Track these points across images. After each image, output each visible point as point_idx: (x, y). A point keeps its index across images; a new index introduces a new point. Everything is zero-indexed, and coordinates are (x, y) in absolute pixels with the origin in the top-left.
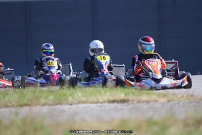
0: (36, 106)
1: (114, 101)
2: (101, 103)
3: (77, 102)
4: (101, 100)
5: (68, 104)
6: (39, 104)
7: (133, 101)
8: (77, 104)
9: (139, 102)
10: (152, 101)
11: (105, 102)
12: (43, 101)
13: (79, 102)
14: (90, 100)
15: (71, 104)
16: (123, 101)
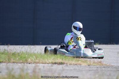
0: (8, 63)
1: (55, 63)
2: (48, 64)
3: (33, 62)
4: (48, 62)
5: (27, 63)
7: (67, 63)
8: (33, 63)
9: (70, 64)
10: (78, 64)
11: (50, 63)
13: (35, 63)
15: (30, 63)
16: (61, 63)
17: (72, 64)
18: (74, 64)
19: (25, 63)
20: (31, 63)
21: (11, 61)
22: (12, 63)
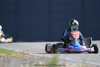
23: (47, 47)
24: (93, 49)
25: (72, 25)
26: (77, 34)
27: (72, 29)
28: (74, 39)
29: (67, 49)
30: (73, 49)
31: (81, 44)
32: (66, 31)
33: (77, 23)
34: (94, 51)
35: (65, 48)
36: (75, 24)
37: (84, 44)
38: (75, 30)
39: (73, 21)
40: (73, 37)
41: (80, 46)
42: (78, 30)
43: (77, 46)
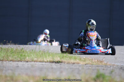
0: (6, 61)
1: (53, 62)
2: (46, 62)
5: (25, 61)
6: (8, 60)
7: (65, 62)
9: (68, 63)
11: (48, 62)
12: (10, 58)
13: (32, 61)
14: (39, 60)
15: (27, 62)
16: (59, 62)
17: (70, 63)
18: (72, 62)
19: (23, 62)
20: (29, 61)
21: (9, 60)
22: (9, 61)
23: (63, 47)
24: (110, 51)
25: (89, 25)
26: (94, 35)
27: (89, 29)
28: (91, 40)
29: (84, 50)
30: (89, 51)
31: (98, 45)
32: (83, 31)
33: (95, 23)
34: (111, 52)
35: (81, 49)
36: (93, 24)
37: (101, 45)
38: (92, 30)
39: (90, 21)
40: (90, 38)
41: (97, 48)
42: (95, 30)
43: (94, 47)
